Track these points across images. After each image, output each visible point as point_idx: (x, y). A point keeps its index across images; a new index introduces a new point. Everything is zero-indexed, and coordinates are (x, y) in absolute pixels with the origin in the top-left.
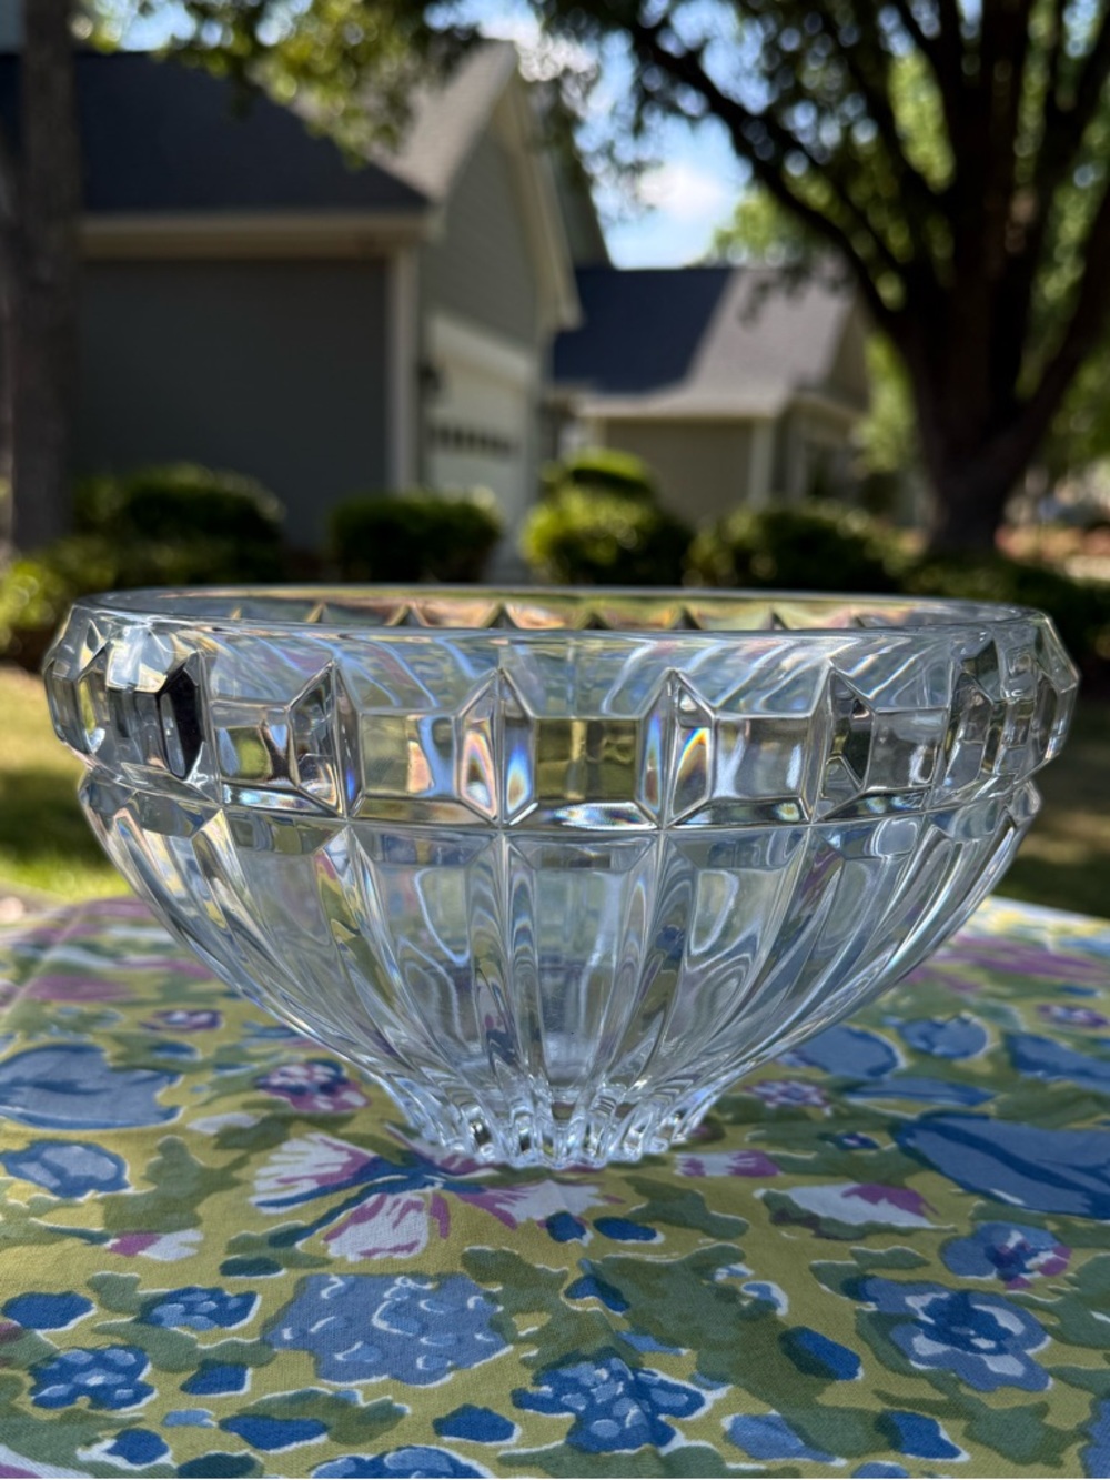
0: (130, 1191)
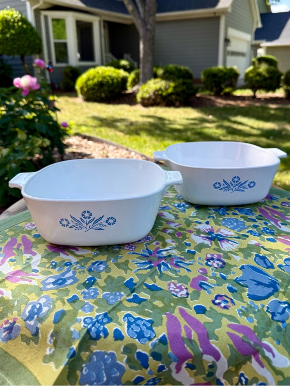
0: (256, 253)
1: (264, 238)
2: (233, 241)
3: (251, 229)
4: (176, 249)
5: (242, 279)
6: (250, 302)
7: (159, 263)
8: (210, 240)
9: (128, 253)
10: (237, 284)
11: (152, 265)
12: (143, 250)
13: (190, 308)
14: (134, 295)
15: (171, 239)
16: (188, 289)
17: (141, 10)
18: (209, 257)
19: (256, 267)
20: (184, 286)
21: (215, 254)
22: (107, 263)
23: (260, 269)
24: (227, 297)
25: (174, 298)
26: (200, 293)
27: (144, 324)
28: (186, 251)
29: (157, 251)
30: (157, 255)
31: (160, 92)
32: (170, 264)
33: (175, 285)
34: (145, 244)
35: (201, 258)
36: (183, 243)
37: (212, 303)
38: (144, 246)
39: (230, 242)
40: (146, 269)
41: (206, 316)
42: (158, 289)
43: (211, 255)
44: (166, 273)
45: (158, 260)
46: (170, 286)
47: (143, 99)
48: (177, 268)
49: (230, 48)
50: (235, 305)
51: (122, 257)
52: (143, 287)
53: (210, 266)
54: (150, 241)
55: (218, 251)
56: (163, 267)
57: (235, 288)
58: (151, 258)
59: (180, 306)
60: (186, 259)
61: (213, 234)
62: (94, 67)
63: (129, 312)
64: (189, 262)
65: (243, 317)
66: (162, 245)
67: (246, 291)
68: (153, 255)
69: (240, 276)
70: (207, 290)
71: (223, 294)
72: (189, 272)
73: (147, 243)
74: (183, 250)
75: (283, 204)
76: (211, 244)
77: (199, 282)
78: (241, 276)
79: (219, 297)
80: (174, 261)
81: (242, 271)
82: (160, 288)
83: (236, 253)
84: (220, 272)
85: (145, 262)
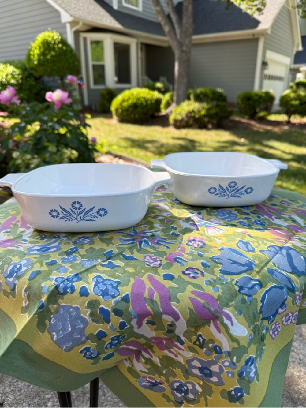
0: (240, 239)
1: (253, 228)
2: (220, 228)
3: (242, 220)
4: (161, 231)
5: (218, 257)
6: (220, 276)
7: (142, 240)
8: (197, 226)
10: (212, 261)
11: (134, 242)
12: (129, 231)
13: (159, 275)
14: (109, 262)
15: (160, 224)
16: (162, 261)
17: (178, 31)
18: (192, 239)
19: (236, 249)
20: (159, 259)
21: (198, 237)
22: (92, 238)
23: (240, 252)
24: (198, 269)
25: (146, 267)
26: (173, 264)
27: (111, 284)
28: (171, 233)
29: (143, 232)
30: (142, 235)
31: (193, 114)
32: (151, 243)
33: (150, 257)
34: (133, 227)
35: (183, 239)
36: (170, 227)
37: (181, 273)
39: (216, 229)
40: (128, 244)
41: (173, 282)
42: (134, 259)
43: (194, 237)
44: (145, 249)
45: (141, 238)
46: (146, 258)
47: (176, 121)
48: (157, 245)
50: (204, 276)
51: (109, 234)
52: (119, 257)
53: (190, 245)
54: (139, 224)
55: (202, 235)
56: (144, 244)
57: (209, 264)
58: (135, 237)
59: (150, 273)
60: (169, 239)
61: (202, 222)
62: (129, 89)
63: (100, 275)
64: (171, 241)
65: (209, 286)
66: (148, 228)
67: (219, 267)
68: (138, 235)
69: (217, 255)
70: (180, 263)
71: (195, 268)
72: (168, 249)
74: (167, 233)
75: (283, 203)
76: (197, 229)
77: (174, 257)
79: (190, 269)
80: (156, 240)
81: (220, 252)
82: (136, 258)
83: (220, 237)
84: (199, 250)
85: (129, 239)
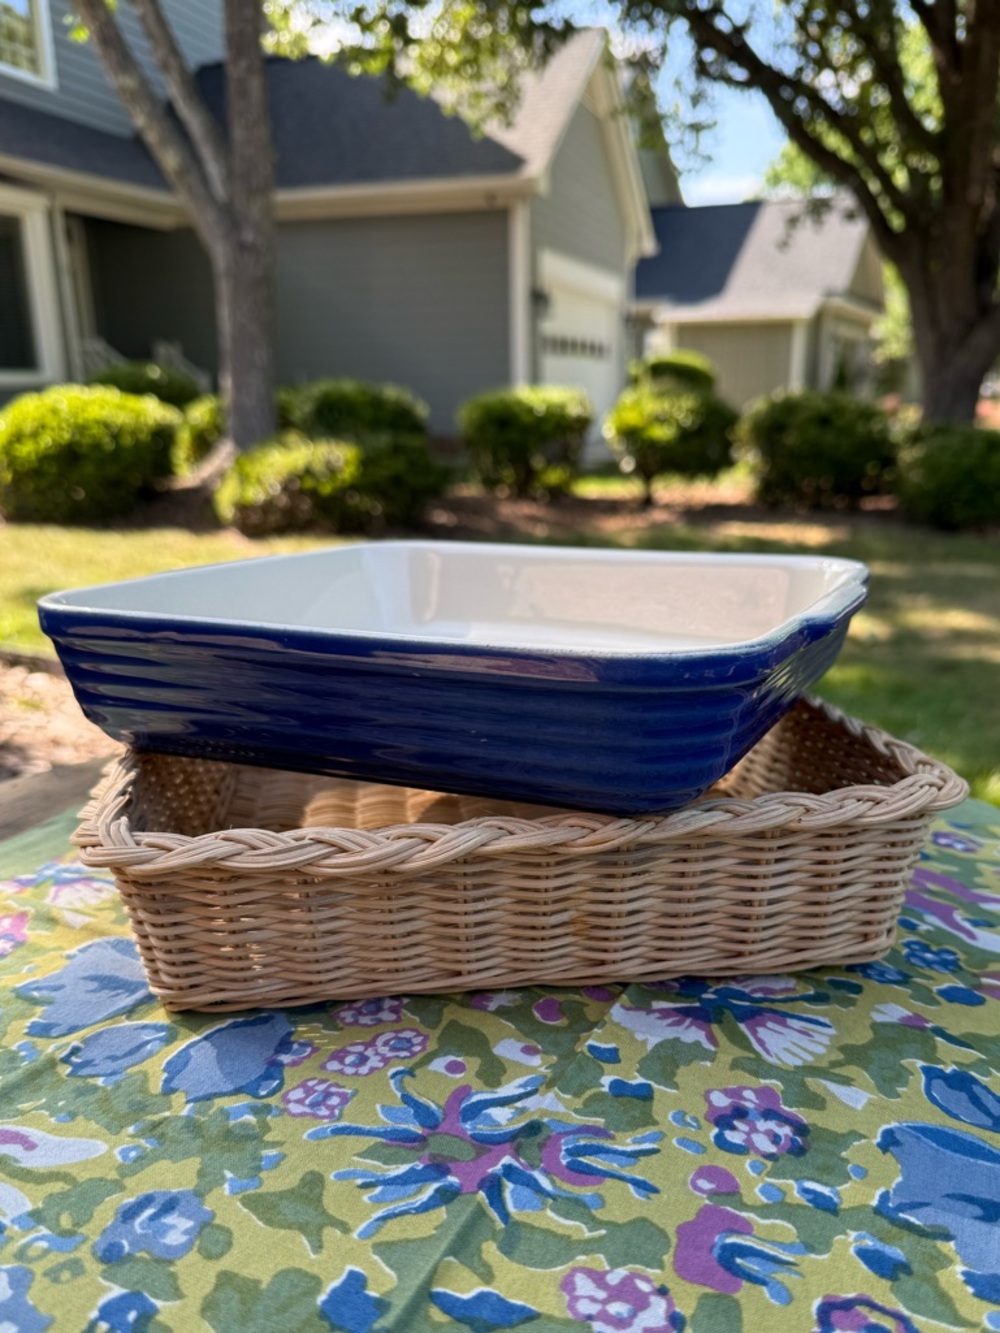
0: (921, 1063)
1: (930, 991)
2: (805, 1015)
4: (556, 1089)
5: (907, 1198)
6: (991, 1319)
7: (490, 1170)
8: (699, 1022)
9: (310, 1136)
10: (895, 1230)
11: (451, 1185)
12: (387, 1110)
15: (519, 1040)
16: (671, 1293)
17: (213, 169)
18: (725, 1108)
19: (946, 1130)
20: (647, 1280)
21: (745, 1088)
22: (202, 1203)
23: (969, 1139)
24: (873, 1306)
26: (736, 1303)
28: (606, 1089)
29: (463, 1105)
30: (468, 1126)
31: (309, 484)
32: (546, 1172)
33: (598, 1278)
34: (393, 1076)
35: (685, 1114)
36: (582, 1052)
38: (388, 1085)
39: (790, 1022)
40: (425, 1208)
42: (514, 1317)
43: (727, 1092)
44: (536, 1224)
45: (478, 1155)
46: (574, 1289)
47: (243, 508)
48: (583, 1184)
49: (553, 326)
51: (284, 1157)
52: (427, 1318)
53: (740, 1150)
54: (414, 1054)
55: (756, 1074)
56: (513, 1192)
57: (896, 1252)
58: (438, 1145)
60: (617, 1130)
61: (705, 992)
64: (636, 1141)
66: (479, 1075)
67: (950, 1261)
68: (444, 1127)
69: (894, 1185)
70: (764, 1283)
71: (851, 1295)
72: (649, 1198)
73: (401, 1068)
74: (588, 1088)
75: (943, 841)
76: (712, 1039)
77: (712, 1247)
78: (898, 1185)
79: (834, 1315)
80: (560, 1150)
81: (893, 1160)
82: (522, 1309)
83: (837, 1071)
84: (798, 1175)
85: (412, 1170)
